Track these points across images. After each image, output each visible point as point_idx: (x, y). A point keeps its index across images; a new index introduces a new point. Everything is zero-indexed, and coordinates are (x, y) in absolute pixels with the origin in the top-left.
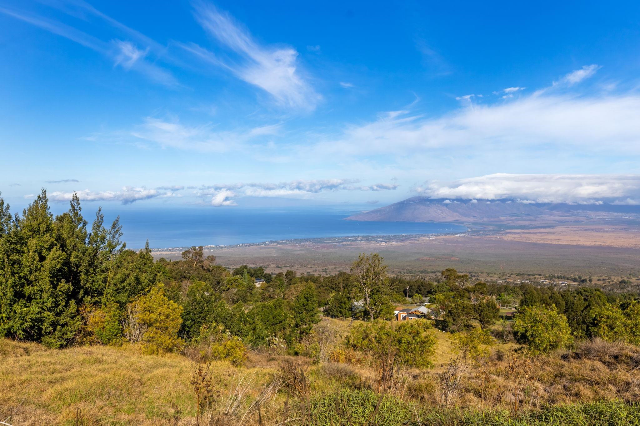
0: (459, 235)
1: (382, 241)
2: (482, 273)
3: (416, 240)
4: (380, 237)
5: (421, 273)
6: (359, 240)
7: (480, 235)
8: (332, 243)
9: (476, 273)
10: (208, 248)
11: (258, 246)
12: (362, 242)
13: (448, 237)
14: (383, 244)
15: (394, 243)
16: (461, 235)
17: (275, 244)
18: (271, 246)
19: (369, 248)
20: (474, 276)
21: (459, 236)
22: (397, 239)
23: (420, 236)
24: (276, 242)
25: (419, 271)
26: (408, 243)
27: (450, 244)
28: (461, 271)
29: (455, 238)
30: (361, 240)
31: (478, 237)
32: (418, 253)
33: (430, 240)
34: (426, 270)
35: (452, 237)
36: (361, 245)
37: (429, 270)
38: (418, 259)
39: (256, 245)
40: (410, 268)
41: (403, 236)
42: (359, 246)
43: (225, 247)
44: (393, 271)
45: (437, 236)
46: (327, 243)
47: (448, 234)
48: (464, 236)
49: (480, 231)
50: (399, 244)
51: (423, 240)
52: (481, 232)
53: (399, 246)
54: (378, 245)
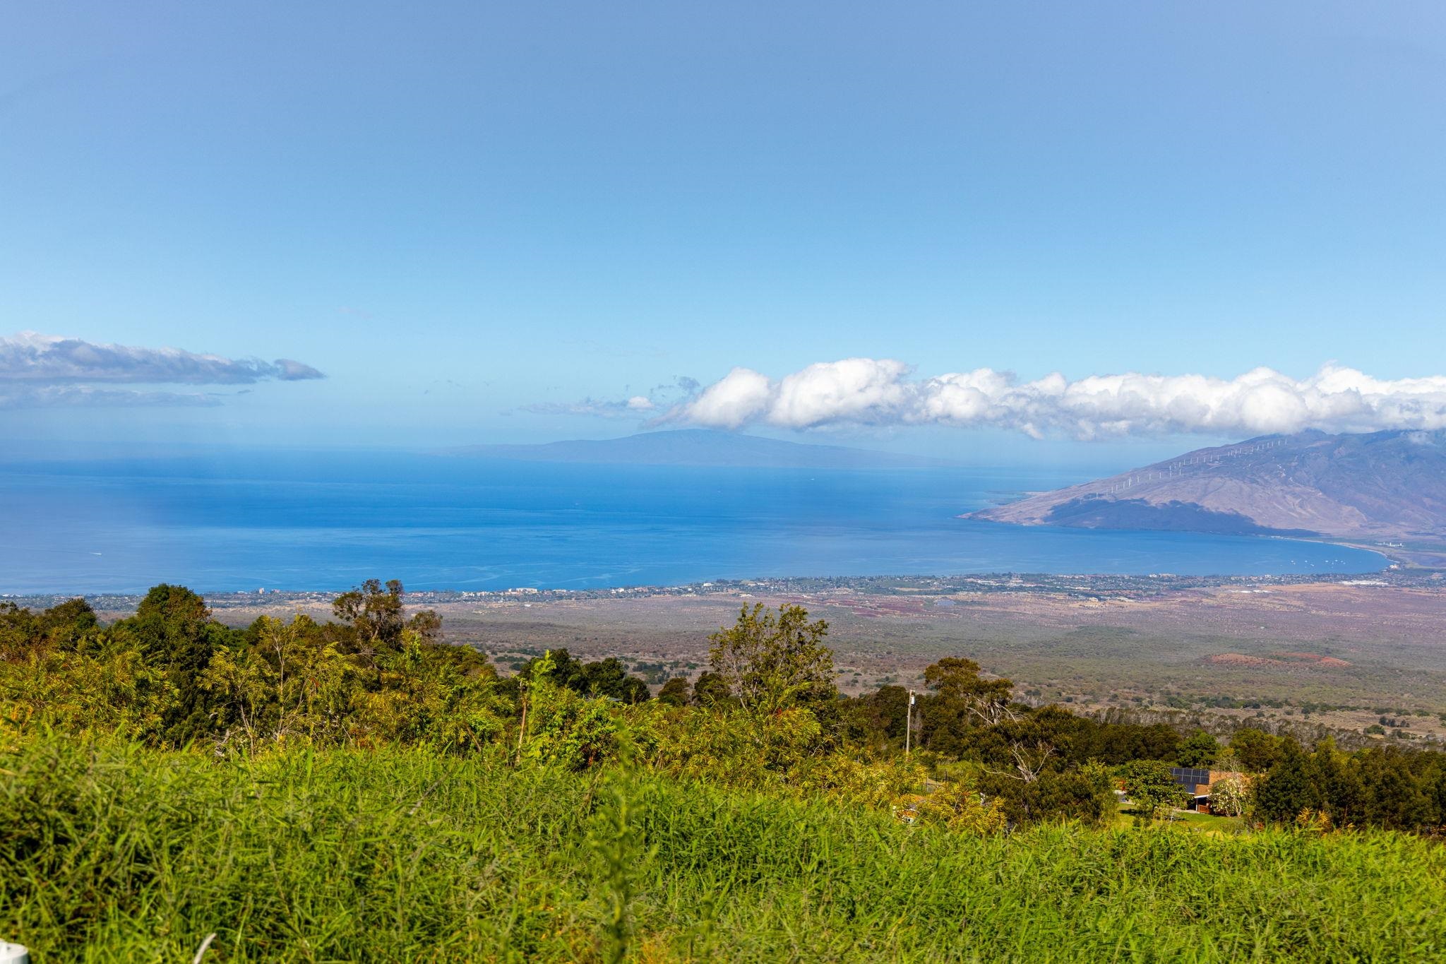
0: (1355, 582)
1: (1088, 595)
2: (1422, 713)
3: (1208, 595)
4: (1082, 582)
5: (1209, 706)
6: (1012, 589)
7: (1430, 584)
8: (920, 593)
9: (1399, 713)
10: (517, 598)
11: (678, 598)
12: (1021, 594)
13: (1317, 587)
14: (1093, 603)
15: (1129, 603)
16: (1364, 583)
17: (731, 592)
18: (716, 596)
19: (1043, 616)
20: (1392, 724)
21: (1358, 586)
22: (1139, 587)
23: (1220, 580)
24: (736, 584)
25: (1203, 700)
26: (1175, 602)
27: (1322, 613)
28: (1350, 704)
29: (1340, 592)
30: (1021, 589)
31: (1423, 592)
32: (1211, 639)
33: (1254, 596)
34: (1230, 695)
35: (1331, 587)
36: (1018, 603)
37: (1240, 698)
38: (1207, 660)
39: (671, 592)
40: (1173, 688)
41: (1163, 580)
42: (1011, 609)
43: (570, 597)
44: (1116, 696)
45: (1279, 582)
46: (904, 593)
47: (1319, 578)
48: (1375, 586)
49: (1433, 571)
50: (1146, 605)
51: (1229, 596)
52: (1436, 576)
53: (1145, 613)
54: (1076, 605)
